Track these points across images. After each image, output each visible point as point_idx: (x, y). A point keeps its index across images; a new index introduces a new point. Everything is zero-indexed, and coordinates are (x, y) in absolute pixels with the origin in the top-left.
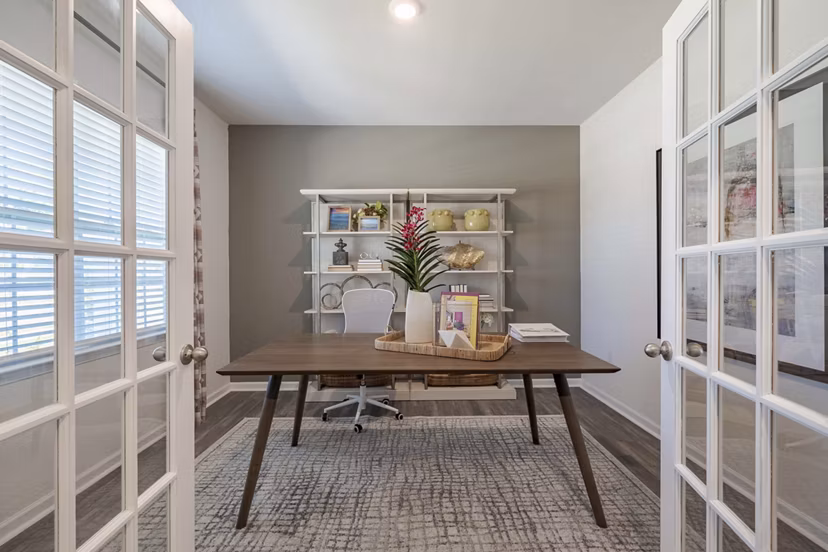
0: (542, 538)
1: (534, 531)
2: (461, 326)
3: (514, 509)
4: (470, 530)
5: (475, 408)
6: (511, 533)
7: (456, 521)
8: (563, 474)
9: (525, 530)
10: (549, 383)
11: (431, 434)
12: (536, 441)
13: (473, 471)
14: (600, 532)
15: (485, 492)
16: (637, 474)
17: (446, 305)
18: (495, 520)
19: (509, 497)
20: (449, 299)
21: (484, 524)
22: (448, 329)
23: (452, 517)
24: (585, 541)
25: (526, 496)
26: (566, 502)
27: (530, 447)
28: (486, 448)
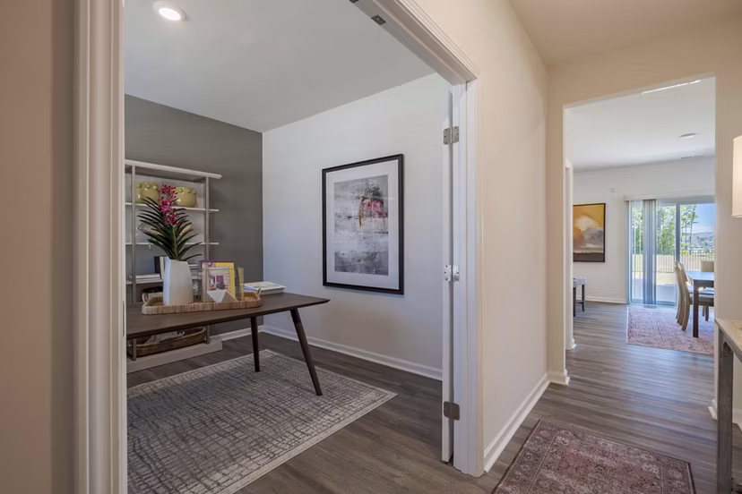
0: (294, 413)
1: (288, 412)
2: (222, 287)
3: (269, 408)
4: (251, 429)
5: (191, 364)
6: (276, 418)
7: (236, 429)
8: (285, 380)
9: (283, 414)
10: (247, 332)
11: (166, 393)
12: (257, 369)
13: (226, 401)
14: (320, 398)
15: (244, 407)
16: (322, 367)
17: (207, 270)
18: (261, 417)
19: (262, 403)
20: (210, 266)
21: (256, 422)
22: (212, 290)
23: (233, 429)
24: (316, 404)
25: (271, 399)
26: (296, 393)
27: (256, 374)
28: (224, 384)
